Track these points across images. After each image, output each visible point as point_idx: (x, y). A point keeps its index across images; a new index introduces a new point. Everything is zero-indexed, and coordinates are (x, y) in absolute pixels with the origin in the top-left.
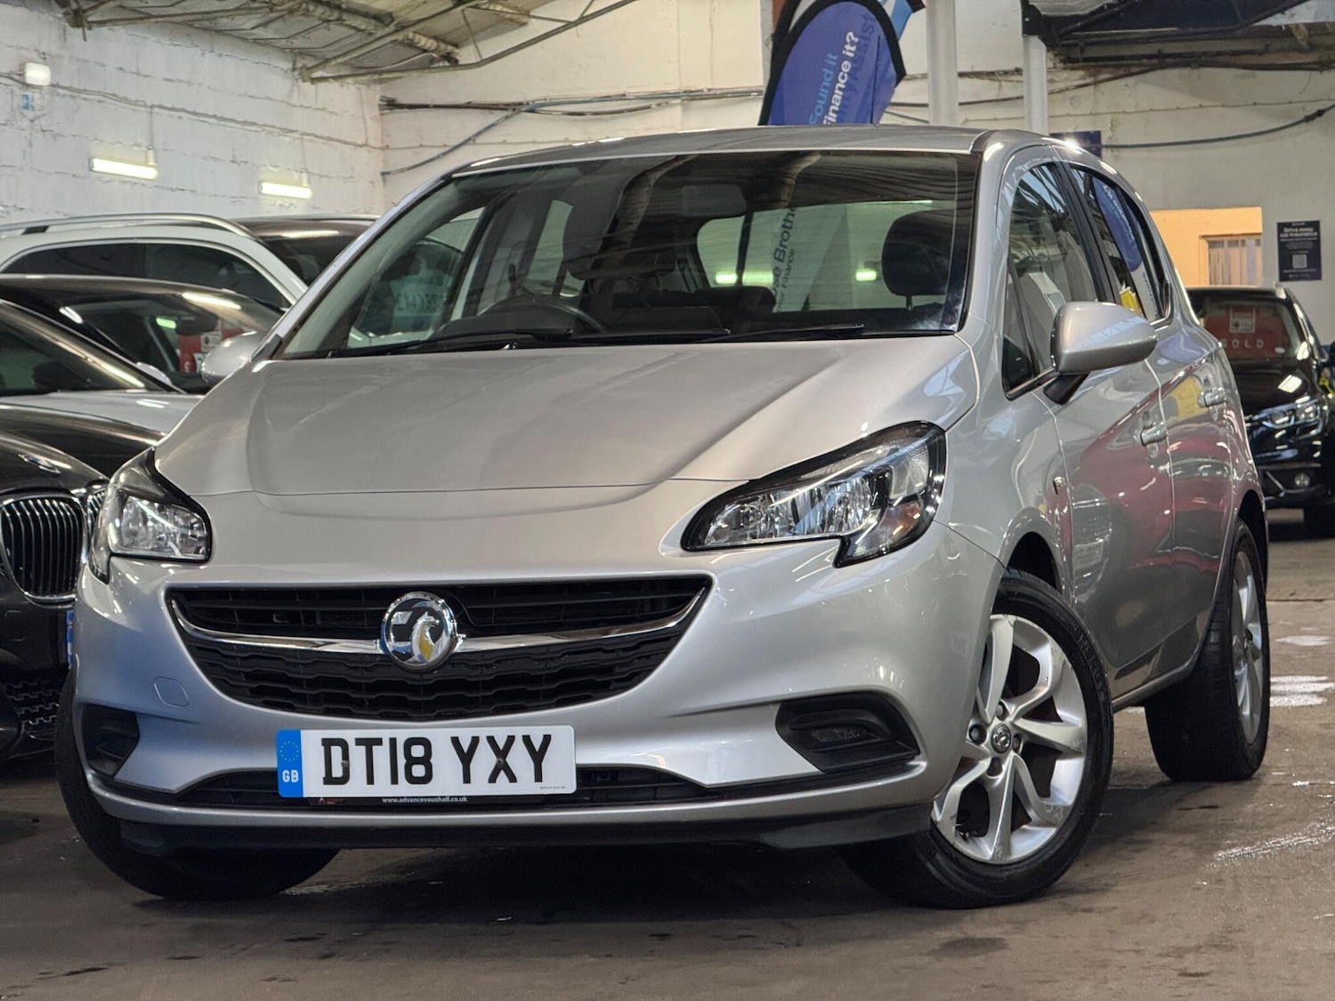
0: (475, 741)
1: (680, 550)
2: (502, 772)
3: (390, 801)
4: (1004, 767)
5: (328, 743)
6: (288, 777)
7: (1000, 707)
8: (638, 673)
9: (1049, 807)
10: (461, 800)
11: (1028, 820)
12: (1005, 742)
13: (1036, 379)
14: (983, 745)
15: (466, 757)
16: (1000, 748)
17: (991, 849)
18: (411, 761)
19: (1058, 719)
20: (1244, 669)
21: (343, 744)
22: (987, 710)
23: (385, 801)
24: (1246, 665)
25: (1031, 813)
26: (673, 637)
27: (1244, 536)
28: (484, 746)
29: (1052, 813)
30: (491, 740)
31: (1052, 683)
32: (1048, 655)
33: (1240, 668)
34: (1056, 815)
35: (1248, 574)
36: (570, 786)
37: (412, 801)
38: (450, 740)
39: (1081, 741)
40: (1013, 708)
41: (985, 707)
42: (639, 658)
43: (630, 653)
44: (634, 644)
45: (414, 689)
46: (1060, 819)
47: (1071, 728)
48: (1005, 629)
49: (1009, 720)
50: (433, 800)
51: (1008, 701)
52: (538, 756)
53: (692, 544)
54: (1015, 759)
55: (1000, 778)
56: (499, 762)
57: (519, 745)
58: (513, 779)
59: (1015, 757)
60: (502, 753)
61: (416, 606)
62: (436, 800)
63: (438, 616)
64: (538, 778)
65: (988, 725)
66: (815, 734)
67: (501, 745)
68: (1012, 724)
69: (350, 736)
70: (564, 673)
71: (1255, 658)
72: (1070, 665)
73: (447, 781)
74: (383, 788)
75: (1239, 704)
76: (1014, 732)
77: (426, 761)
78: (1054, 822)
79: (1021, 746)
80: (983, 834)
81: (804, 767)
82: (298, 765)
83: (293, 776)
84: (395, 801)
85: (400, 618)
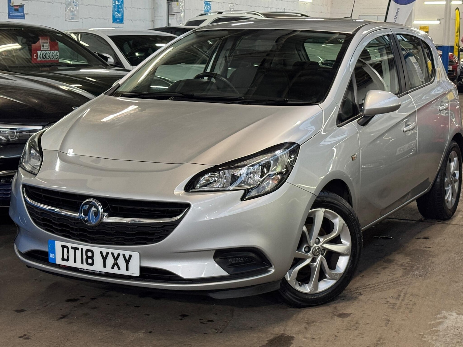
0: (107, 253)
1: (184, 192)
2: (116, 265)
3: (81, 270)
4: (317, 261)
5: (63, 247)
6: (51, 256)
7: (317, 240)
8: (163, 236)
9: (333, 274)
10: (103, 273)
11: (326, 278)
12: (318, 252)
13: (356, 116)
14: (309, 254)
15: (105, 259)
16: (316, 255)
17: (309, 289)
18: (88, 257)
19: (341, 243)
20: (450, 187)
22: (311, 241)
23: (79, 269)
24: (451, 186)
25: (327, 275)
26: (174, 225)
27: (454, 147)
28: (110, 256)
29: (334, 276)
30: (112, 254)
31: (338, 231)
32: (338, 222)
33: (448, 186)
34: (337, 276)
35: (455, 157)
36: (137, 274)
37: (88, 271)
38: (100, 252)
39: (348, 251)
40: (322, 240)
41: (311, 240)
42: (164, 231)
43: (161, 229)
44: (161, 226)
45: (90, 233)
46: (338, 278)
47: (346, 246)
48: (320, 214)
49: (319, 245)
50: (94, 272)
51: (321, 237)
52: (127, 262)
53: (189, 189)
54: (321, 258)
55: (315, 264)
56: (114, 262)
57: (121, 257)
58: (119, 268)
59: (321, 257)
60: (116, 259)
61: (90, 204)
62: (95, 272)
63: (97, 208)
64: (127, 269)
65: (312, 247)
66: (230, 260)
67: (116, 256)
68: (321, 246)
69: (70, 245)
70: (138, 233)
71: (455, 182)
72: (346, 225)
73: (98, 266)
74: (78, 265)
75: (446, 198)
76: (322, 249)
77: (92, 258)
78: (336, 278)
79: (325, 253)
80: (308, 283)
81: (224, 273)
82: (54, 252)
83: (53, 256)
84: (83, 270)
85: (86, 207)
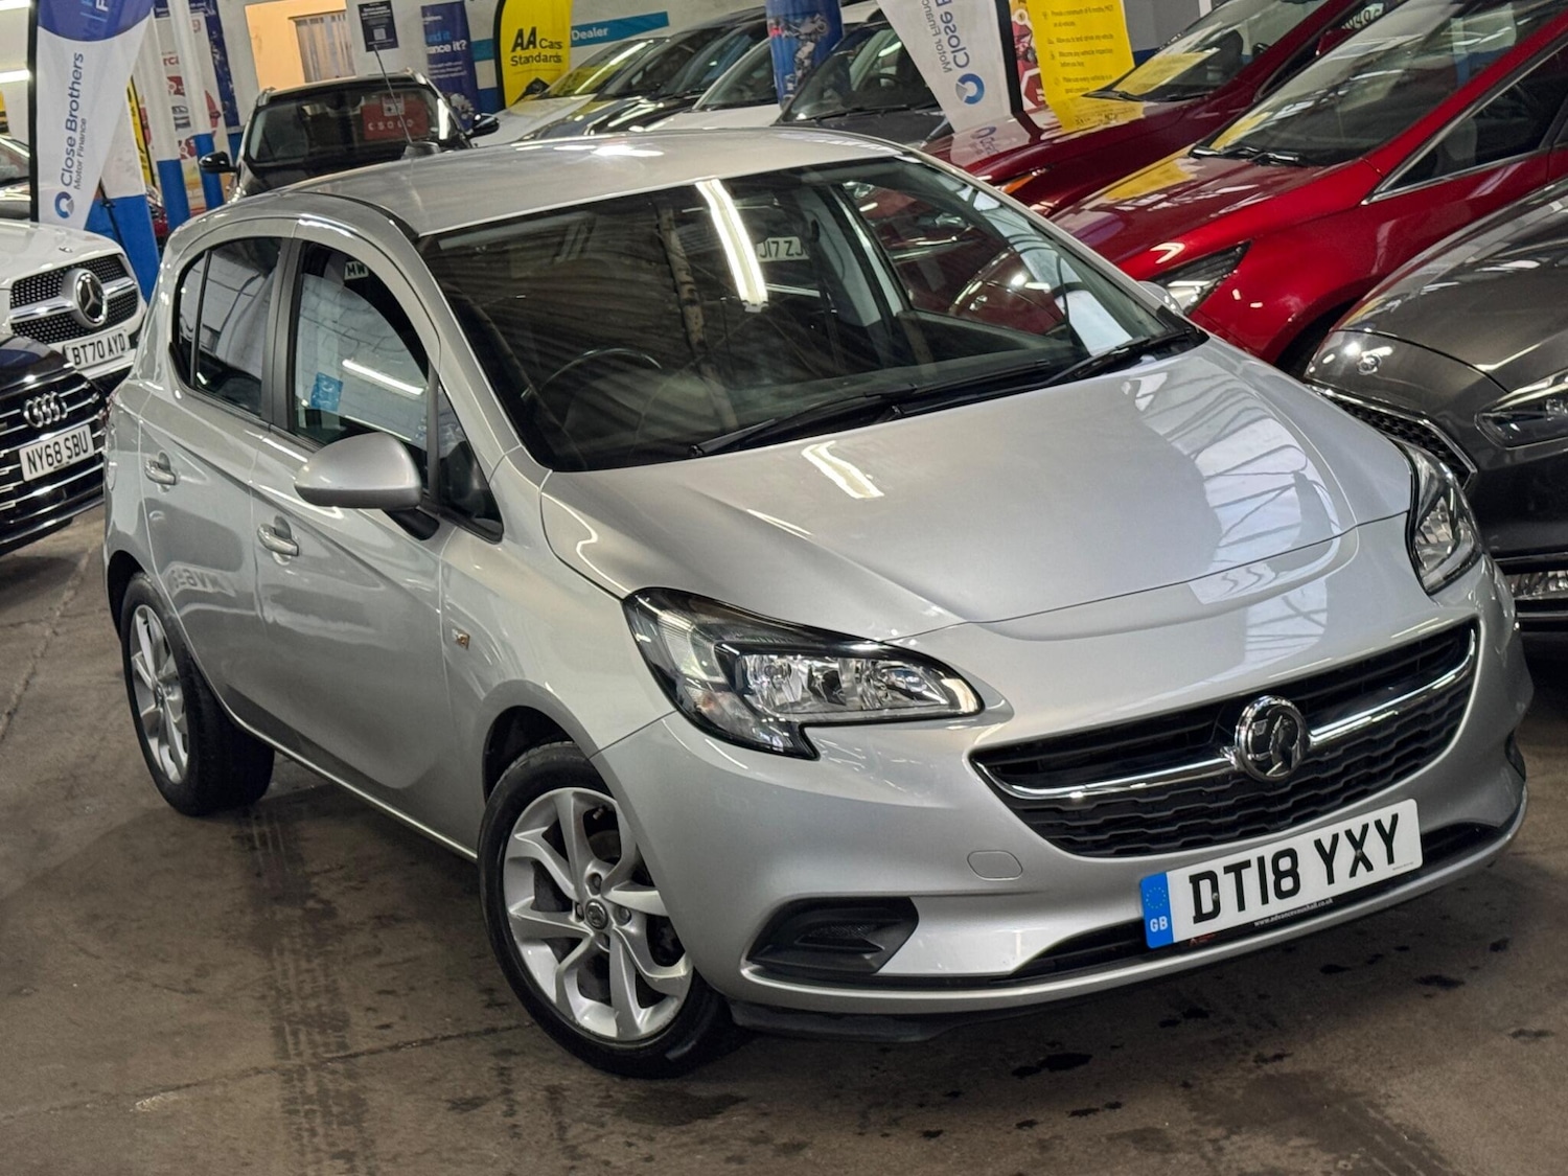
6: (1156, 926)
18: (1279, 875)
21: (1211, 876)
60: (1357, 844)
